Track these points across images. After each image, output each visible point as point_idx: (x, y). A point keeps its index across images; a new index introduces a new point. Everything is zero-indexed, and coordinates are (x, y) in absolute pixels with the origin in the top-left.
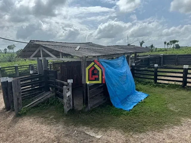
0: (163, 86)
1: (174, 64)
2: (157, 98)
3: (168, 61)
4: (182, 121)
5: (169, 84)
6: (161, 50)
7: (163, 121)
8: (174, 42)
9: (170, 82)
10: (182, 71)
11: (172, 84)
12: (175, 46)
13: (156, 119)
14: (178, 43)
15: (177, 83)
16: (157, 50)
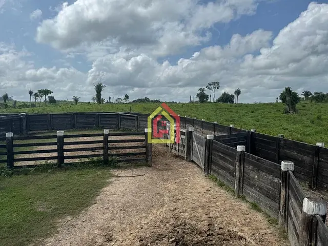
0: (26, 171)
1: (45, 130)
2: (14, 197)
3: (35, 125)
4: (57, 225)
5: (36, 165)
6: (25, 105)
7: (25, 239)
8: (46, 92)
9: (38, 162)
10: (55, 140)
11: (41, 165)
12: (48, 100)
13: (11, 240)
14: (52, 95)
15: (49, 161)
16: (17, 105)
